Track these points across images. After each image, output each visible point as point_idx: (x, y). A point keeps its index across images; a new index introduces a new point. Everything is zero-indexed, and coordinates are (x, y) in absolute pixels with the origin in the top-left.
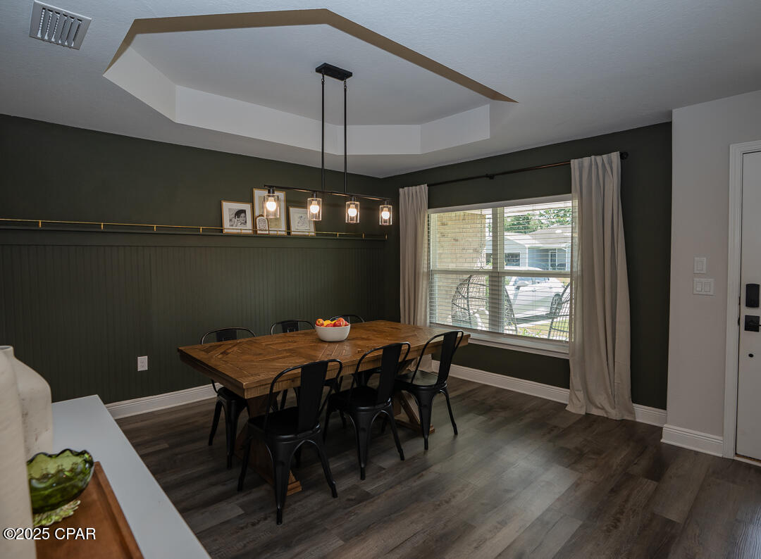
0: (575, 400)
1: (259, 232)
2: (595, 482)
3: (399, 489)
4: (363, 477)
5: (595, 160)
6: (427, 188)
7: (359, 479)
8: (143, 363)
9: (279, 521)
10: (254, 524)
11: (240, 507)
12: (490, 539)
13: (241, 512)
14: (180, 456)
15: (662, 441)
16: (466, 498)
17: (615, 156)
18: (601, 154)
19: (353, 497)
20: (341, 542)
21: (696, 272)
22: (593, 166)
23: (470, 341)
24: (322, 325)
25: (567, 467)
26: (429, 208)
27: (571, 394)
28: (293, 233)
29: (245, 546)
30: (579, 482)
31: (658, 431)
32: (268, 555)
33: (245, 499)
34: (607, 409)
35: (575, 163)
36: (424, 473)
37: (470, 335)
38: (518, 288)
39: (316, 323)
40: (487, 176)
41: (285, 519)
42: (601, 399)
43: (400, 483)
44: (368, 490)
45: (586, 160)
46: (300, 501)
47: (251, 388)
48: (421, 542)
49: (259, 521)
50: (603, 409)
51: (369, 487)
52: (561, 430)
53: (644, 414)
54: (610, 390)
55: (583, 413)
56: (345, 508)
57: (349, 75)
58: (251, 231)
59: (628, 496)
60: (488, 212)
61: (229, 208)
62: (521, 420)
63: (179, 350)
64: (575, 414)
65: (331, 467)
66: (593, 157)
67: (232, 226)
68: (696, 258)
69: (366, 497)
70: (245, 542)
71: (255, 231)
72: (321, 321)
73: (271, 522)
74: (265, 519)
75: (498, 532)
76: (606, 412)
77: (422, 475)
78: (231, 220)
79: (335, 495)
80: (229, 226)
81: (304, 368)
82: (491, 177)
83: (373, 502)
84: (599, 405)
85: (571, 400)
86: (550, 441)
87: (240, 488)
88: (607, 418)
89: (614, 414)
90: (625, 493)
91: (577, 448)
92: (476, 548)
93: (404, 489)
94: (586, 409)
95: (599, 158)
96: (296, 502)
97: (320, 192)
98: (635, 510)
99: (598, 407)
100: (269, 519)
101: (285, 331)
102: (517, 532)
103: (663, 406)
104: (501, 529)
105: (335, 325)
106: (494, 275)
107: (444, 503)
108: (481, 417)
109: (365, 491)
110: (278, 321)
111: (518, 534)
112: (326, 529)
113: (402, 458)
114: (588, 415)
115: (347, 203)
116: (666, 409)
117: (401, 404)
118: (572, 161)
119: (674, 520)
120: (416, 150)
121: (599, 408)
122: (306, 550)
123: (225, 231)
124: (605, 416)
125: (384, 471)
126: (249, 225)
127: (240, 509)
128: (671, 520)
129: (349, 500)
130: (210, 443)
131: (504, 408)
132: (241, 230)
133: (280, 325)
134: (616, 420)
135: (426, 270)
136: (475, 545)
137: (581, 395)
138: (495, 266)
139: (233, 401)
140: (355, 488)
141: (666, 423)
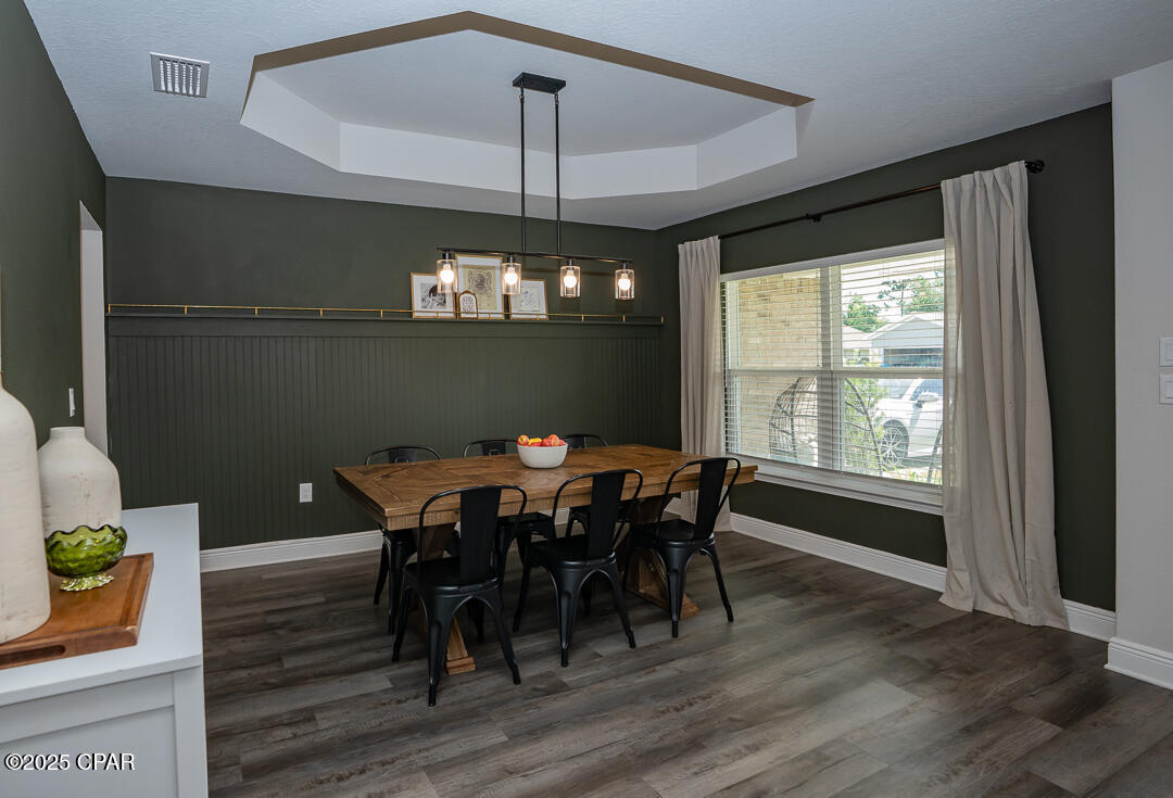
0: (954, 586)
1: (463, 315)
2: (940, 713)
3: (612, 684)
4: (565, 663)
5: (981, 177)
6: (718, 241)
7: (559, 664)
8: (306, 492)
9: (432, 701)
10: (399, 702)
11: (391, 680)
12: (722, 765)
13: (388, 685)
14: (335, 613)
15: (1106, 666)
16: (709, 707)
17: (1017, 170)
18: (992, 168)
19: (542, 687)
20: (505, 738)
21: (1163, 363)
22: (978, 189)
23: (757, 478)
24: (526, 444)
25: (898, 686)
26: (722, 272)
27: (948, 575)
28: (513, 316)
29: (381, 724)
30: (910, 709)
31: (1101, 648)
32: (405, 738)
33: (399, 672)
34: (1012, 605)
35: (947, 186)
36: (658, 667)
37: (756, 468)
38: (919, 405)
39: (517, 442)
40: (808, 217)
41: (441, 700)
42: (1002, 587)
43: (616, 677)
44: (566, 679)
45: (966, 179)
46: (468, 682)
47: (396, 517)
48: (615, 755)
49: (407, 699)
50: (1006, 604)
51: (568, 677)
52: (916, 631)
53: (1081, 619)
54: (1017, 573)
55: (968, 607)
56: (526, 699)
57: (559, 85)
58: (452, 315)
59: (993, 741)
60: (812, 275)
61: (420, 282)
62: (851, 610)
63: (335, 472)
64: (953, 609)
65: (515, 649)
66: (977, 173)
67: (425, 307)
68: (1163, 340)
69: (559, 688)
70: (382, 720)
71: (457, 314)
72: (524, 438)
73: (423, 702)
74: (416, 698)
75: (740, 758)
76: (1012, 610)
77: (654, 671)
78: (423, 300)
79: (517, 680)
80: (422, 308)
81: (463, 494)
82: (817, 218)
83: (567, 695)
84: (1000, 599)
85: (948, 585)
86: (886, 645)
87: (396, 658)
88: (1014, 622)
89: (1027, 615)
90: (988, 735)
91: (930, 661)
92: (696, 773)
93: (619, 685)
94: (975, 603)
95: (987, 175)
96: (462, 683)
97: (519, 254)
98: (996, 762)
99: (995, 601)
100: (421, 698)
101: (486, 454)
102: (771, 763)
103: (1110, 605)
104: (745, 755)
105: (542, 445)
106: (824, 376)
107: (671, 709)
108: (783, 600)
109: (561, 681)
110: (475, 440)
111: (771, 766)
112: (490, 720)
113: (633, 645)
114: (976, 613)
115: (563, 268)
116: (1114, 611)
117: (649, 569)
118: (943, 184)
119: (1065, 787)
120: (691, 185)
121: (999, 603)
122: (456, 740)
123: (416, 315)
124: (1011, 617)
125: (598, 660)
126: (450, 307)
127: (389, 682)
128: (1056, 787)
129: (535, 689)
130: (376, 602)
131: (827, 591)
132: (437, 312)
133: (479, 445)
134: (1029, 626)
135: (718, 370)
136: (696, 770)
137: (964, 578)
138: (826, 361)
139: (400, 543)
140: (549, 675)
141: (1115, 635)
